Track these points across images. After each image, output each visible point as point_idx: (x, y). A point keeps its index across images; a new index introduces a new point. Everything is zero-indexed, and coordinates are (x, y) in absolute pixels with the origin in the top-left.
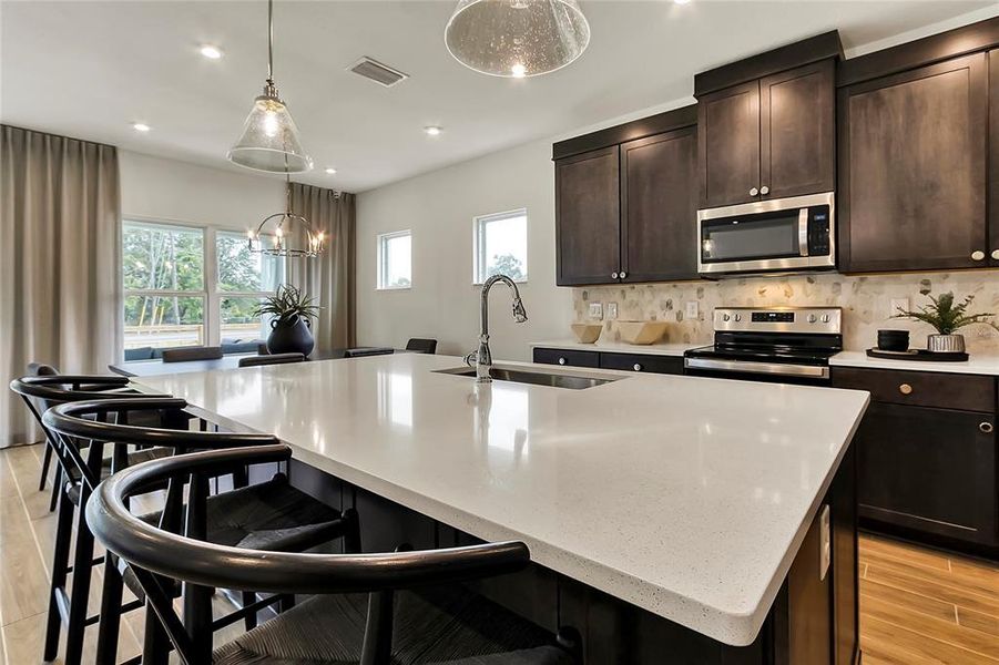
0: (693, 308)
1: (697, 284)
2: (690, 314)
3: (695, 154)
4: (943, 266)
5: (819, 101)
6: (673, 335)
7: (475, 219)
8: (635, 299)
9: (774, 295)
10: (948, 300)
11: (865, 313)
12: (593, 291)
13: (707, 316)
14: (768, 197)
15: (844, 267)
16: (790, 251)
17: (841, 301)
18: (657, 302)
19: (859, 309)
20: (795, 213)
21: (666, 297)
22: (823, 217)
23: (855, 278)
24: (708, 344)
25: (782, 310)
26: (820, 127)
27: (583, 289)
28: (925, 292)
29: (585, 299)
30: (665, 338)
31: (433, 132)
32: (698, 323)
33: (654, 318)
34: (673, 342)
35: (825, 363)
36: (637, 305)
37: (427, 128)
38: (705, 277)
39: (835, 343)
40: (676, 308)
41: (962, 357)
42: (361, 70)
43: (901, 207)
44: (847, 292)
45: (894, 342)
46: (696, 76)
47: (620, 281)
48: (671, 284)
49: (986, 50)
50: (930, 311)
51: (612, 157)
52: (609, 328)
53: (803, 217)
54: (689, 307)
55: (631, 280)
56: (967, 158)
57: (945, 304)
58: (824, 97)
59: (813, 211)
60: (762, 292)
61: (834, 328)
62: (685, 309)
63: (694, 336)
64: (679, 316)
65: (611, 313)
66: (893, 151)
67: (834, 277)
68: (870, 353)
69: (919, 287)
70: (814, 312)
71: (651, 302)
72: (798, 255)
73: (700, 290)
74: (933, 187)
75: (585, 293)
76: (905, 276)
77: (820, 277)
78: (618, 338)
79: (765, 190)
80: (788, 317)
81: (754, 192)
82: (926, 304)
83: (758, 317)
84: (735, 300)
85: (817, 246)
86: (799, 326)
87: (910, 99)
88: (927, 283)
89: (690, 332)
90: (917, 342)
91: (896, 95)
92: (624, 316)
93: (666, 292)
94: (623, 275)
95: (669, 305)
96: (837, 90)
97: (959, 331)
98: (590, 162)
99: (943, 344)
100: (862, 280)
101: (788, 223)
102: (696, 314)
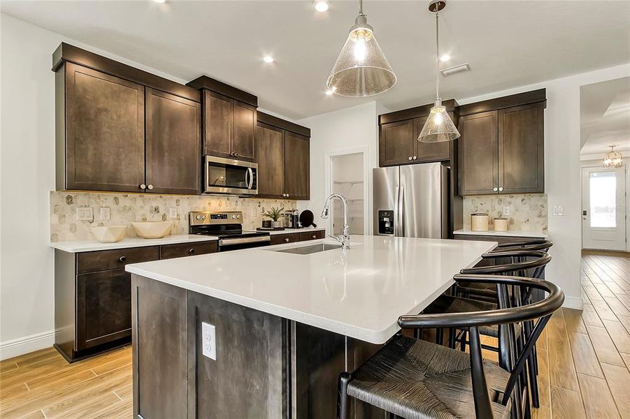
0: (173, 212)
1: (176, 197)
2: (171, 216)
8: (128, 205)
9: (215, 205)
12: (81, 196)
13: (182, 217)
17: (238, 209)
18: (147, 207)
21: (154, 204)
22: (254, 173)
25: (221, 213)
27: (66, 194)
28: (259, 206)
32: (177, 222)
36: (130, 209)
40: (162, 211)
44: (240, 205)
45: (269, 224)
48: (159, 195)
51: (138, 92)
53: (250, 171)
54: (171, 211)
59: (252, 169)
60: (209, 204)
62: (168, 212)
64: (164, 217)
71: (142, 207)
72: (247, 188)
73: (178, 201)
75: (70, 197)
77: (231, 197)
79: (237, 155)
80: (224, 217)
83: (213, 217)
85: (253, 186)
86: (229, 221)
93: (155, 200)
95: (157, 210)
99: (277, 225)
102: (176, 217)
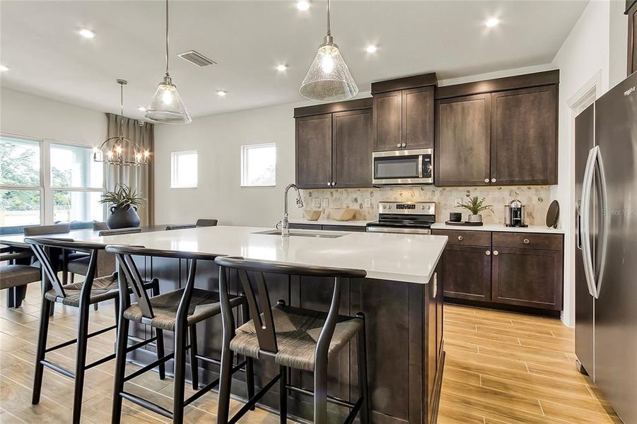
0: (368, 201)
1: (370, 190)
2: (366, 205)
3: (372, 124)
4: (474, 184)
5: (428, 105)
6: (358, 216)
7: (242, 147)
8: (338, 197)
9: (406, 196)
10: (476, 199)
11: (445, 205)
12: (315, 192)
13: (375, 206)
14: (405, 148)
15: (436, 183)
16: (415, 175)
17: (435, 199)
18: (350, 199)
19: (443, 203)
20: (417, 157)
21: (354, 196)
22: (428, 160)
23: (441, 189)
24: (376, 221)
25: (409, 203)
26: (428, 118)
27: (309, 191)
28: (468, 196)
29: (310, 196)
30: (354, 218)
31: (222, 94)
32: (371, 210)
33: (348, 207)
34: (358, 220)
35: (429, 228)
36: (339, 200)
37: (218, 91)
38: (375, 186)
39: (433, 218)
40: (359, 201)
41: (481, 224)
42: (188, 57)
43: (459, 157)
44: (437, 195)
45: (457, 218)
46: (372, 84)
47: (332, 187)
48: (357, 189)
49: (491, 92)
50: (470, 204)
51: (328, 119)
52: (324, 213)
53: (420, 159)
54: (366, 200)
55: (337, 187)
56: (484, 138)
57: (475, 202)
58: (430, 103)
59: (425, 156)
60: (401, 194)
61: (432, 211)
62: (364, 202)
63: (368, 217)
64: (361, 206)
65: (324, 205)
66: (457, 132)
67: (432, 187)
68: (447, 223)
69: (466, 193)
70: (424, 204)
71: (347, 198)
72: (418, 177)
73: (372, 193)
74: (471, 149)
75: (310, 193)
76: (461, 188)
77: (426, 187)
78: (328, 217)
79: (404, 145)
80: (412, 207)
81: (399, 145)
82: (468, 201)
83: (400, 207)
84: (388, 198)
85: (426, 174)
86: (417, 211)
87: (463, 109)
88: (469, 192)
89: (367, 215)
90: (464, 219)
91: (458, 106)
92: (331, 206)
93: (355, 193)
94: (333, 184)
95: (356, 200)
96: (435, 100)
97: (480, 213)
98: (315, 121)
99: (474, 219)
100: (444, 189)
101: (414, 161)
102: (369, 205)
